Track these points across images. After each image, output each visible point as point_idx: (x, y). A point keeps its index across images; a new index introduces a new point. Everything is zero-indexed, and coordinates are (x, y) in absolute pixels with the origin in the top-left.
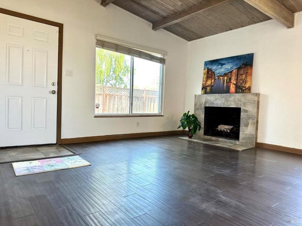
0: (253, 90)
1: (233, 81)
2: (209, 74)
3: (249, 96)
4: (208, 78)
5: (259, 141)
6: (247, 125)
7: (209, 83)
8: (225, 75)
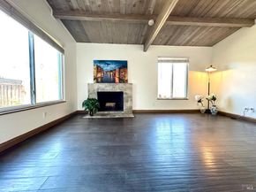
0: (129, 82)
1: (117, 75)
2: (99, 69)
3: (127, 85)
4: (97, 72)
5: (134, 109)
6: (127, 101)
7: (99, 75)
8: (111, 71)
